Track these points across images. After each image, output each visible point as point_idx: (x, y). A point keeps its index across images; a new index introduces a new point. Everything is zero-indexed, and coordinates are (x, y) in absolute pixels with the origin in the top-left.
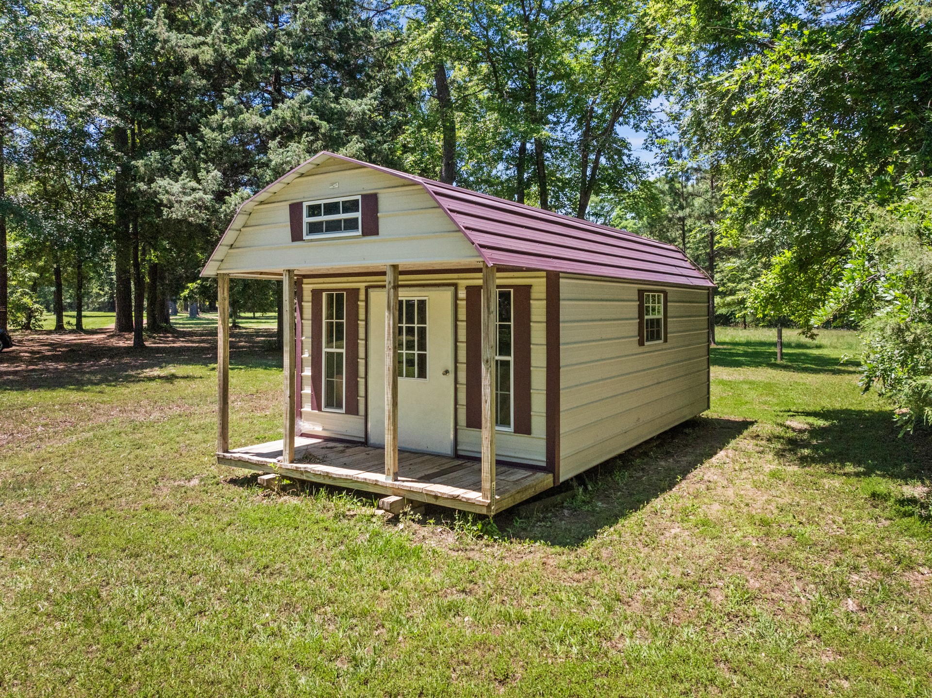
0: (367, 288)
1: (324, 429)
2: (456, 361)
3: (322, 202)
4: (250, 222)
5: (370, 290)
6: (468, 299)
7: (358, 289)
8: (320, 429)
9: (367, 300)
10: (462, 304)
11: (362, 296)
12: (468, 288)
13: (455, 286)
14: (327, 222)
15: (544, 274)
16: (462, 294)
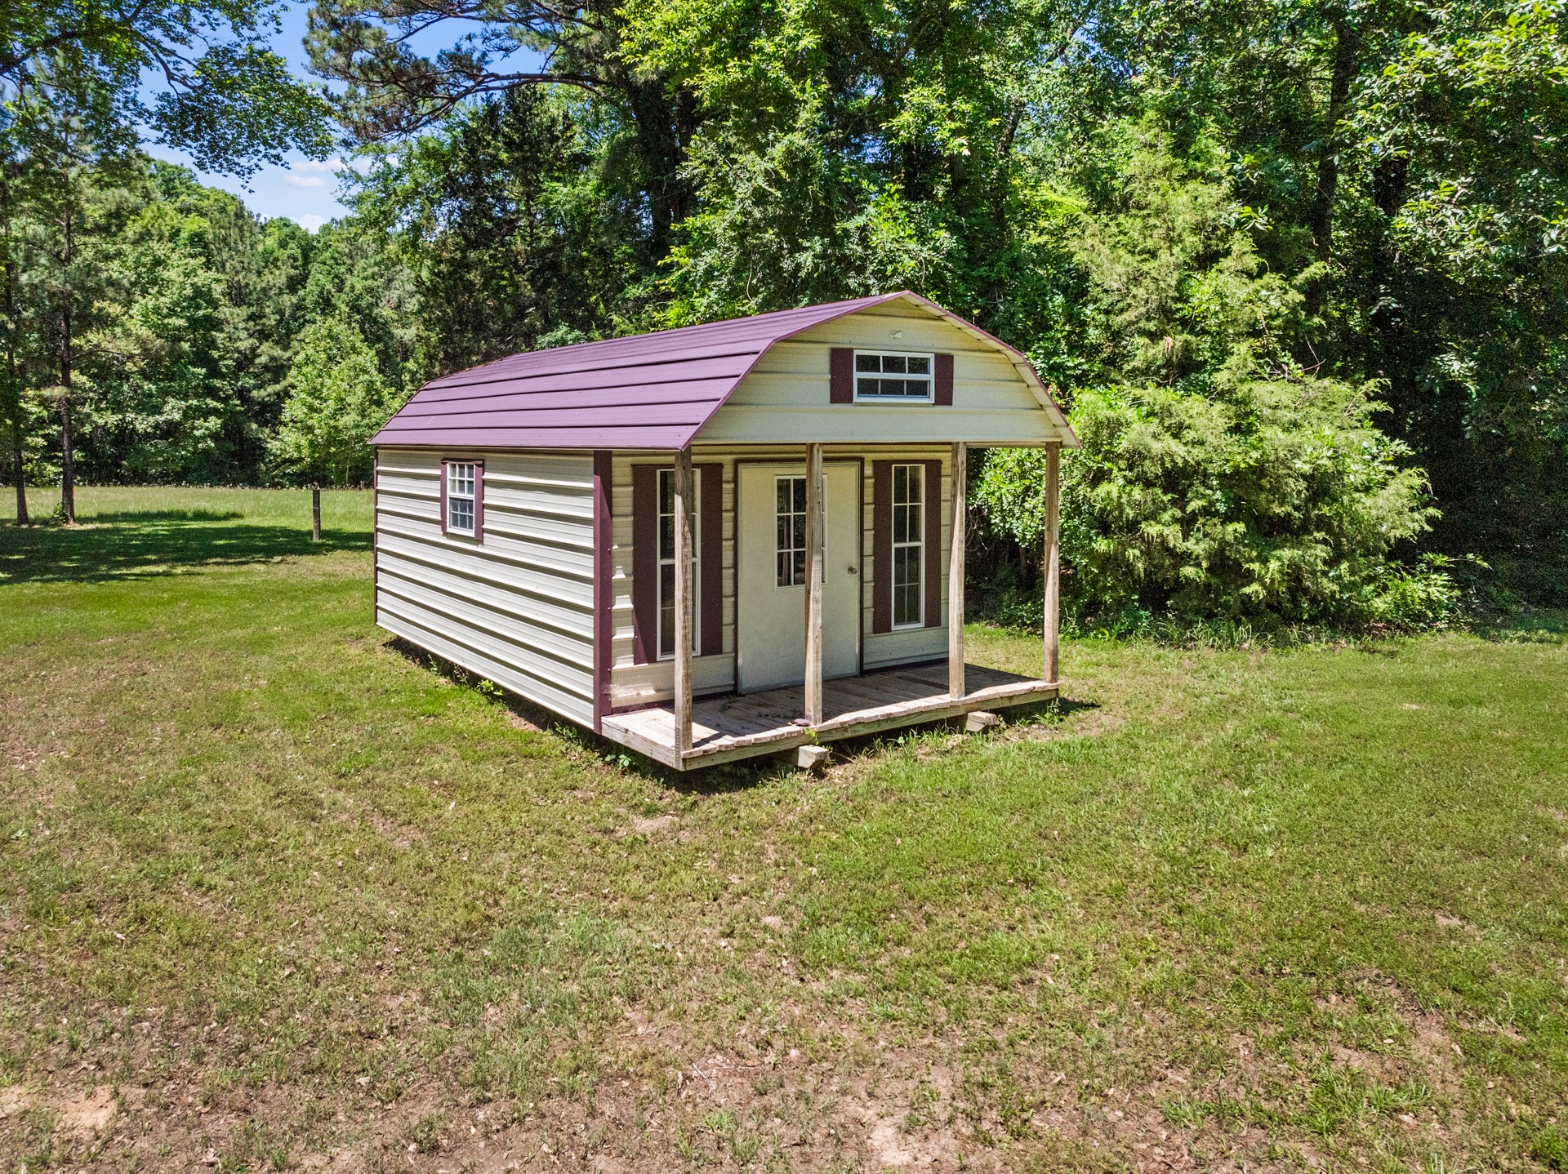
0: (737, 462)
1: (657, 691)
2: (862, 556)
3: (881, 354)
4: (762, 366)
5: (741, 466)
6: (876, 475)
7: (720, 466)
8: (652, 692)
9: (735, 480)
10: (869, 482)
11: (727, 474)
12: (875, 463)
13: (862, 460)
14: (883, 381)
15: (949, 448)
16: (869, 471)
